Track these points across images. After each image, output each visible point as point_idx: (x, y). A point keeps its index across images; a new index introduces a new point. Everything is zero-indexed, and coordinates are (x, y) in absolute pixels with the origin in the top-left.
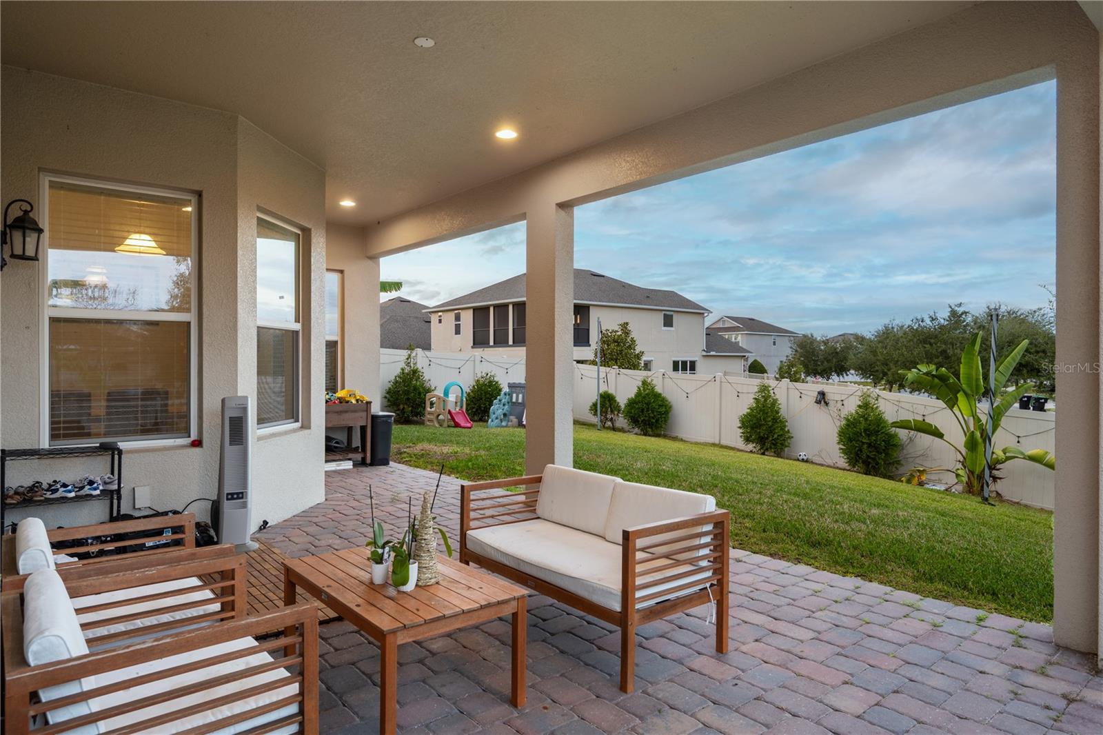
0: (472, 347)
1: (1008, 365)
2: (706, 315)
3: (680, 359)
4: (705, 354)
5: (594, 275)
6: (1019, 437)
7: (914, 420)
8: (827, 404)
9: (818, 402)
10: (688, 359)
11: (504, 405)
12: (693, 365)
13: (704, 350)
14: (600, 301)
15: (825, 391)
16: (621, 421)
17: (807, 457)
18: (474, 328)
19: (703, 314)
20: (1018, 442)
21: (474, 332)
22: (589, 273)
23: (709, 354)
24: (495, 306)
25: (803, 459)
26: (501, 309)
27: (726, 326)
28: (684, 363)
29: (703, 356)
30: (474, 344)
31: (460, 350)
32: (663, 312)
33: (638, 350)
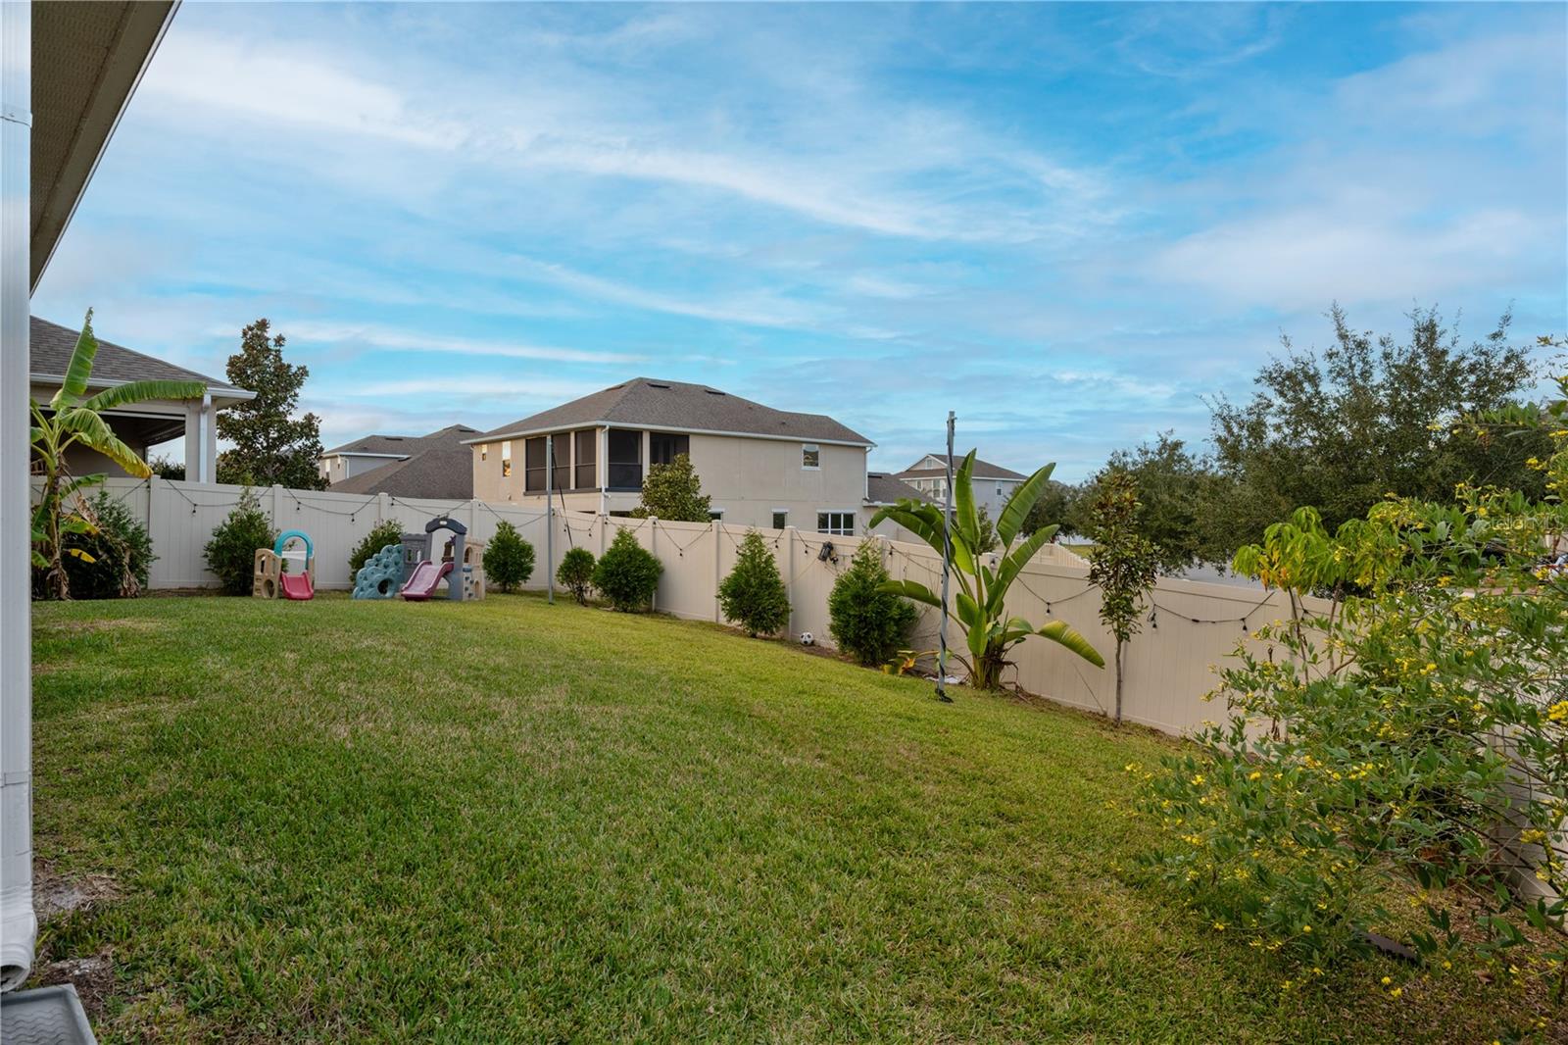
0: (525, 494)
1: (1023, 499)
2: (868, 449)
3: (831, 511)
4: (866, 504)
5: (710, 393)
6: (1048, 604)
7: (905, 581)
8: (835, 561)
9: (823, 558)
10: (842, 510)
11: (386, 567)
12: (849, 520)
13: (865, 499)
14: (704, 428)
15: (833, 542)
16: (594, 593)
17: (812, 638)
18: (527, 467)
19: (865, 447)
20: (1048, 611)
21: (527, 472)
22: (703, 389)
23: (871, 504)
24: (554, 435)
25: (806, 642)
26: (561, 437)
27: (932, 468)
28: (836, 517)
29: (865, 507)
30: (527, 490)
31: (510, 498)
32: (804, 446)
33: (702, 494)
